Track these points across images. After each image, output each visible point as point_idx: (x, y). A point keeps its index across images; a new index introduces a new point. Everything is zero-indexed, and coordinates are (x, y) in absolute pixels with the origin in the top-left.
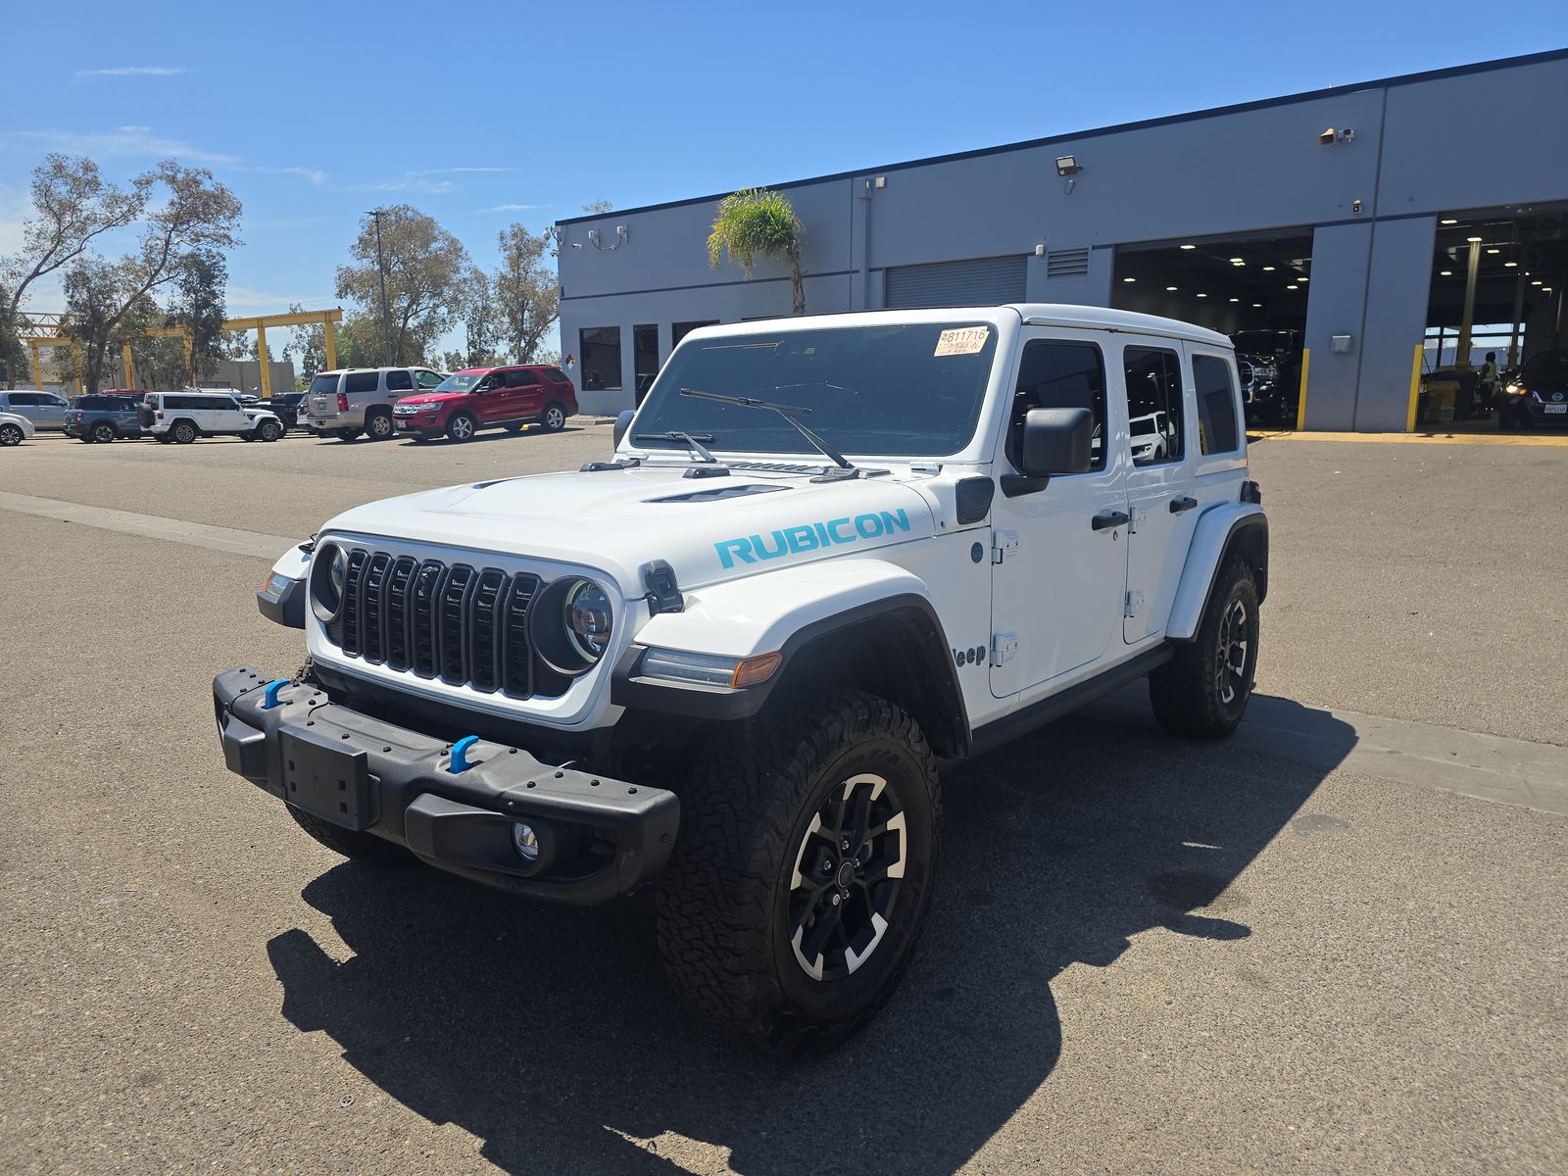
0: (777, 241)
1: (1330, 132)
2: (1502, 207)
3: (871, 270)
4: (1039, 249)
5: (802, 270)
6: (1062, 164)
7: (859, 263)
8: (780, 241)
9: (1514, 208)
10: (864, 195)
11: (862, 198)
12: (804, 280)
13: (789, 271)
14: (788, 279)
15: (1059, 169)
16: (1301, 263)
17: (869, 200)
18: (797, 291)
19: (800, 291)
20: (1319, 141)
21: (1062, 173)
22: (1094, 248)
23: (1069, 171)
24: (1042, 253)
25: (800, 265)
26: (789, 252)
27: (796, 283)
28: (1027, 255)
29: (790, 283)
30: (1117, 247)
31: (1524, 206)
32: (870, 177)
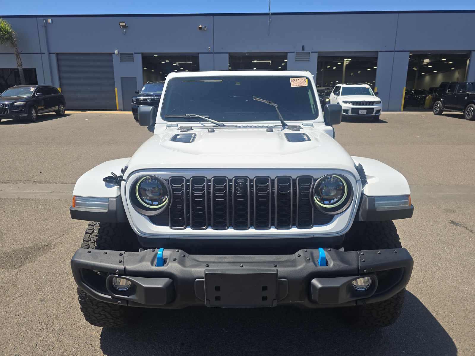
0: (6, 38)
1: (200, 26)
2: (243, 53)
3: (50, 53)
4: (116, 52)
5: (19, 51)
6: (121, 24)
7: (44, 50)
8: (7, 39)
9: (245, 53)
10: (43, 25)
11: (42, 26)
12: (20, 55)
13: (13, 50)
14: (13, 54)
15: (120, 26)
16: (178, 63)
17: (45, 27)
18: (18, 59)
19: (19, 59)
20: (198, 29)
21: (121, 27)
22: (135, 53)
23: (124, 27)
24: (118, 53)
25: (18, 49)
26: (12, 43)
27: (17, 56)
28: (112, 53)
29: (14, 56)
30: (142, 54)
31: (248, 53)
32: (45, 18)
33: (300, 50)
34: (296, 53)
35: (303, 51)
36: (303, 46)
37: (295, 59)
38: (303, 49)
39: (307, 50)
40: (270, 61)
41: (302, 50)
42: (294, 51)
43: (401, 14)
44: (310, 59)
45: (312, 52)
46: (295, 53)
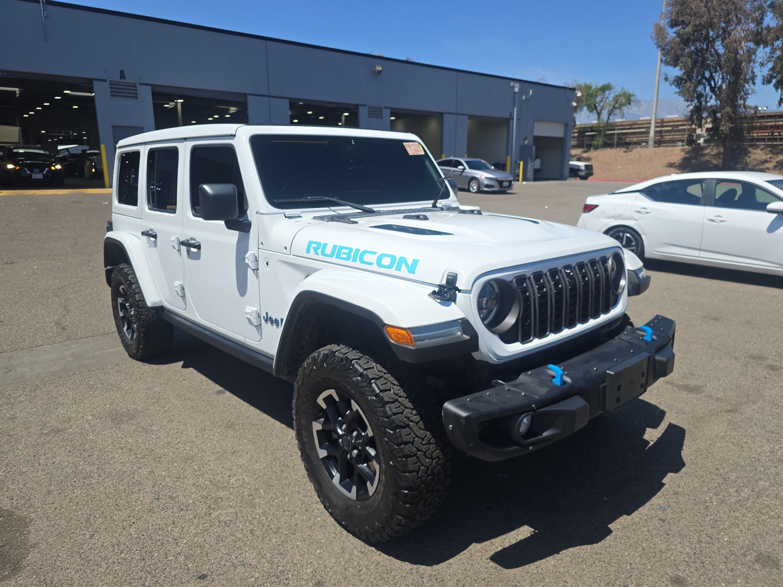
33: (117, 77)
34: (110, 81)
35: (123, 80)
36: (122, 72)
37: (110, 92)
38: (122, 75)
39: (130, 78)
40: (17, 89)
41: (121, 78)
42: (104, 78)
43: (269, 43)
44: (139, 96)
45: (140, 84)
46: (108, 81)
